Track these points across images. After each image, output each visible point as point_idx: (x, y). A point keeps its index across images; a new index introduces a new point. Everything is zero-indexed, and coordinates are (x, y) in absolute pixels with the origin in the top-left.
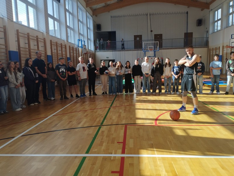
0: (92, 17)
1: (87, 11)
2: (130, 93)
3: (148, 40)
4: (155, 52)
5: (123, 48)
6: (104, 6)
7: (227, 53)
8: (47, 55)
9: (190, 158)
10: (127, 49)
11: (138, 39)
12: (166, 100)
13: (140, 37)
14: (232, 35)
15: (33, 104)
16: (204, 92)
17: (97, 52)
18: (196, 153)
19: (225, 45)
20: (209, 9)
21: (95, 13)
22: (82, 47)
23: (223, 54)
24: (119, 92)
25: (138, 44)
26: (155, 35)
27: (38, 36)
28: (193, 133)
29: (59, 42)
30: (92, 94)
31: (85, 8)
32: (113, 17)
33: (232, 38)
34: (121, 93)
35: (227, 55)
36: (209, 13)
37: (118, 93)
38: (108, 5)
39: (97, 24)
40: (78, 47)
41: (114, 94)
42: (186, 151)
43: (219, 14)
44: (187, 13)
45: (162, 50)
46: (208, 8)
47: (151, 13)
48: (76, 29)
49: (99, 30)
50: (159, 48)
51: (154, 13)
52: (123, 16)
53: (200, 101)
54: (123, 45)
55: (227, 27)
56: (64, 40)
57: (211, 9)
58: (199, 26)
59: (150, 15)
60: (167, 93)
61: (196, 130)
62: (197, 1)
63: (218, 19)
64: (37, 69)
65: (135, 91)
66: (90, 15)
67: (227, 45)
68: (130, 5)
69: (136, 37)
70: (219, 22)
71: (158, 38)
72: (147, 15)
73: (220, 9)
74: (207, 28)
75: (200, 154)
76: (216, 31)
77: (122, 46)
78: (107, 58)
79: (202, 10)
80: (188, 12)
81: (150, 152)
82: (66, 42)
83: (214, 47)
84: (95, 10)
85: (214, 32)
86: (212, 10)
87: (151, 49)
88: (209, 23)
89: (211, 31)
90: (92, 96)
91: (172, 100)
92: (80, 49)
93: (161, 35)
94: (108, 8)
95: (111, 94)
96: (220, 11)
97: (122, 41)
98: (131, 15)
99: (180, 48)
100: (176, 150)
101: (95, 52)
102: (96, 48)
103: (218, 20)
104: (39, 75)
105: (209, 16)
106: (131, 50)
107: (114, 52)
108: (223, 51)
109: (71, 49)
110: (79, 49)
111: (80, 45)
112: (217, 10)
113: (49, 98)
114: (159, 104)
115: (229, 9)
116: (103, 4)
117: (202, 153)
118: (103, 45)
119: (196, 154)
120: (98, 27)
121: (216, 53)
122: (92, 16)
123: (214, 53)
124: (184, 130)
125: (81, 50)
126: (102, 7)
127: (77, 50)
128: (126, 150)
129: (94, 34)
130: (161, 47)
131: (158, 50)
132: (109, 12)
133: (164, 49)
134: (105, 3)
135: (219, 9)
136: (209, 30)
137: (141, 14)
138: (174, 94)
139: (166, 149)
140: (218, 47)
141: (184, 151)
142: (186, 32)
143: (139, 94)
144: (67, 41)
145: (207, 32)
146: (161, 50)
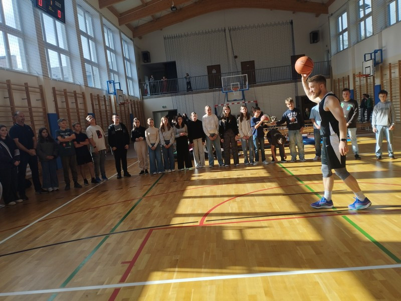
0: (133, 40)
1: (121, 31)
2: (187, 169)
3: (229, 73)
4: (243, 91)
5: (190, 89)
6: (151, 21)
7: (360, 86)
8: (48, 114)
9: (224, 280)
10: (197, 89)
11: (214, 71)
12: (240, 177)
13: (218, 67)
14: (365, 55)
15: (13, 203)
16: (307, 157)
17: (145, 99)
18: (239, 269)
19: (357, 73)
20: (328, 13)
21: (136, 33)
22: (115, 94)
23: (354, 87)
24: (168, 169)
25: (214, 80)
26: (242, 63)
27: (27, 83)
28: (251, 235)
29: (70, 89)
30: (122, 176)
31: (116, 27)
32: (168, 38)
33: (365, 60)
34: (171, 170)
35: (360, 88)
36: (329, 20)
37: (166, 171)
38: (159, 18)
39: (142, 52)
40: (109, 93)
41: (160, 173)
42: (225, 268)
43: (344, 21)
44: (292, 23)
45: (255, 88)
46: (326, 12)
47: (231, 28)
48: (103, 64)
49: (148, 62)
50: (248, 84)
51: (237, 27)
52: (185, 35)
53: (294, 174)
54: (189, 83)
55: (358, 42)
56: (80, 85)
57: (330, 13)
58: (314, 42)
59: (230, 30)
60: (248, 164)
61: (260, 229)
62: (306, 2)
63: (344, 28)
64: (18, 142)
65: (196, 164)
66: (128, 37)
67: (360, 73)
68: (194, 16)
69: (210, 68)
70: (346, 34)
71: (248, 68)
72: (225, 30)
73: (346, 13)
74: (327, 46)
75: (244, 271)
76: (342, 49)
77: (188, 86)
78: (164, 107)
79: (317, 16)
80: (292, 21)
81: (166, 275)
82: (84, 87)
83: (340, 77)
84: (137, 28)
85: (338, 52)
86: (332, 15)
87: (236, 89)
88: (330, 37)
89: (333, 50)
90: (123, 179)
91: (249, 176)
92: (112, 96)
93: (252, 63)
94: (158, 24)
95: (155, 173)
96: (345, 16)
97: (186, 78)
98: (197, 32)
99: (284, 83)
100: (209, 268)
101: (143, 99)
102: (144, 92)
103: (344, 31)
104: (21, 151)
105: (329, 26)
106: (202, 92)
107: (175, 97)
108: (354, 82)
109: (95, 99)
110: (110, 97)
111: (112, 91)
112: (341, 15)
113: (46, 189)
114: (226, 185)
115: (359, 11)
116: (148, 19)
117: (248, 270)
118: (154, 86)
119: (238, 271)
120: (143, 57)
121: (344, 86)
122: (131, 39)
123: (341, 87)
124: (241, 231)
125: (114, 98)
126: (149, 22)
127: (106, 99)
128: (130, 274)
129: (138, 69)
130: (253, 82)
131: (247, 88)
132: (161, 30)
133: (258, 86)
134: (153, 16)
135: (343, 13)
136: (331, 48)
137: (214, 30)
138: (258, 165)
139: (194, 268)
140: (347, 76)
141: (221, 268)
142: (292, 55)
143: (202, 170)
144: (86, 85)
145: (329, 52)
146: (253, 88)
